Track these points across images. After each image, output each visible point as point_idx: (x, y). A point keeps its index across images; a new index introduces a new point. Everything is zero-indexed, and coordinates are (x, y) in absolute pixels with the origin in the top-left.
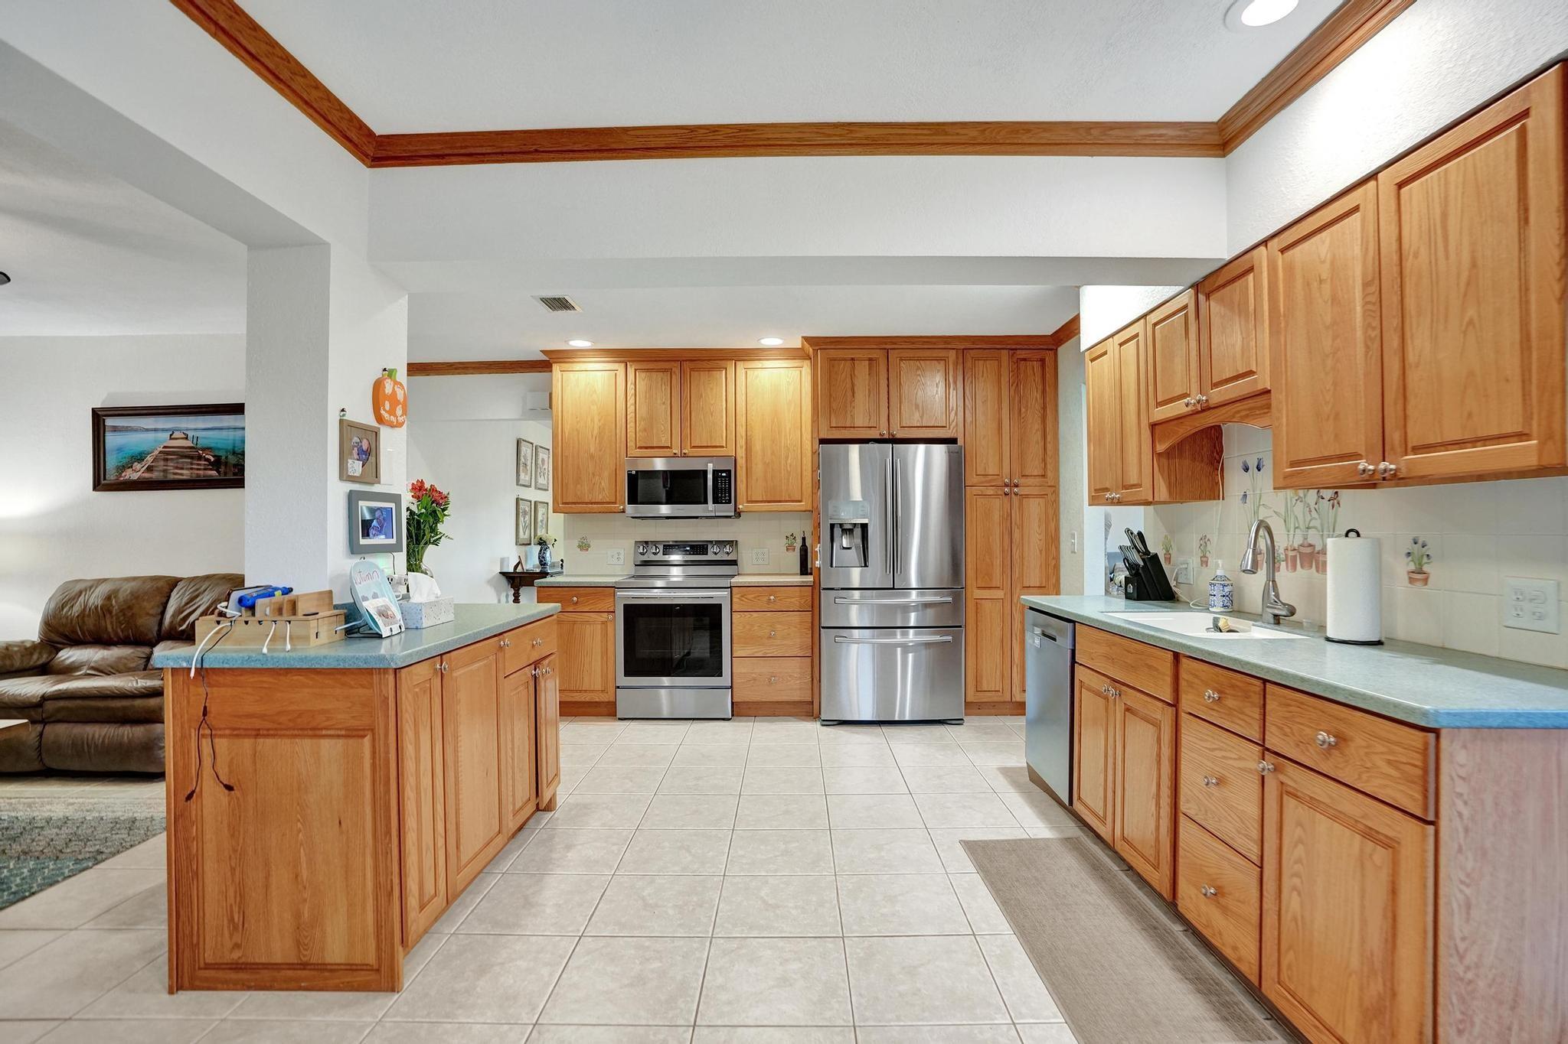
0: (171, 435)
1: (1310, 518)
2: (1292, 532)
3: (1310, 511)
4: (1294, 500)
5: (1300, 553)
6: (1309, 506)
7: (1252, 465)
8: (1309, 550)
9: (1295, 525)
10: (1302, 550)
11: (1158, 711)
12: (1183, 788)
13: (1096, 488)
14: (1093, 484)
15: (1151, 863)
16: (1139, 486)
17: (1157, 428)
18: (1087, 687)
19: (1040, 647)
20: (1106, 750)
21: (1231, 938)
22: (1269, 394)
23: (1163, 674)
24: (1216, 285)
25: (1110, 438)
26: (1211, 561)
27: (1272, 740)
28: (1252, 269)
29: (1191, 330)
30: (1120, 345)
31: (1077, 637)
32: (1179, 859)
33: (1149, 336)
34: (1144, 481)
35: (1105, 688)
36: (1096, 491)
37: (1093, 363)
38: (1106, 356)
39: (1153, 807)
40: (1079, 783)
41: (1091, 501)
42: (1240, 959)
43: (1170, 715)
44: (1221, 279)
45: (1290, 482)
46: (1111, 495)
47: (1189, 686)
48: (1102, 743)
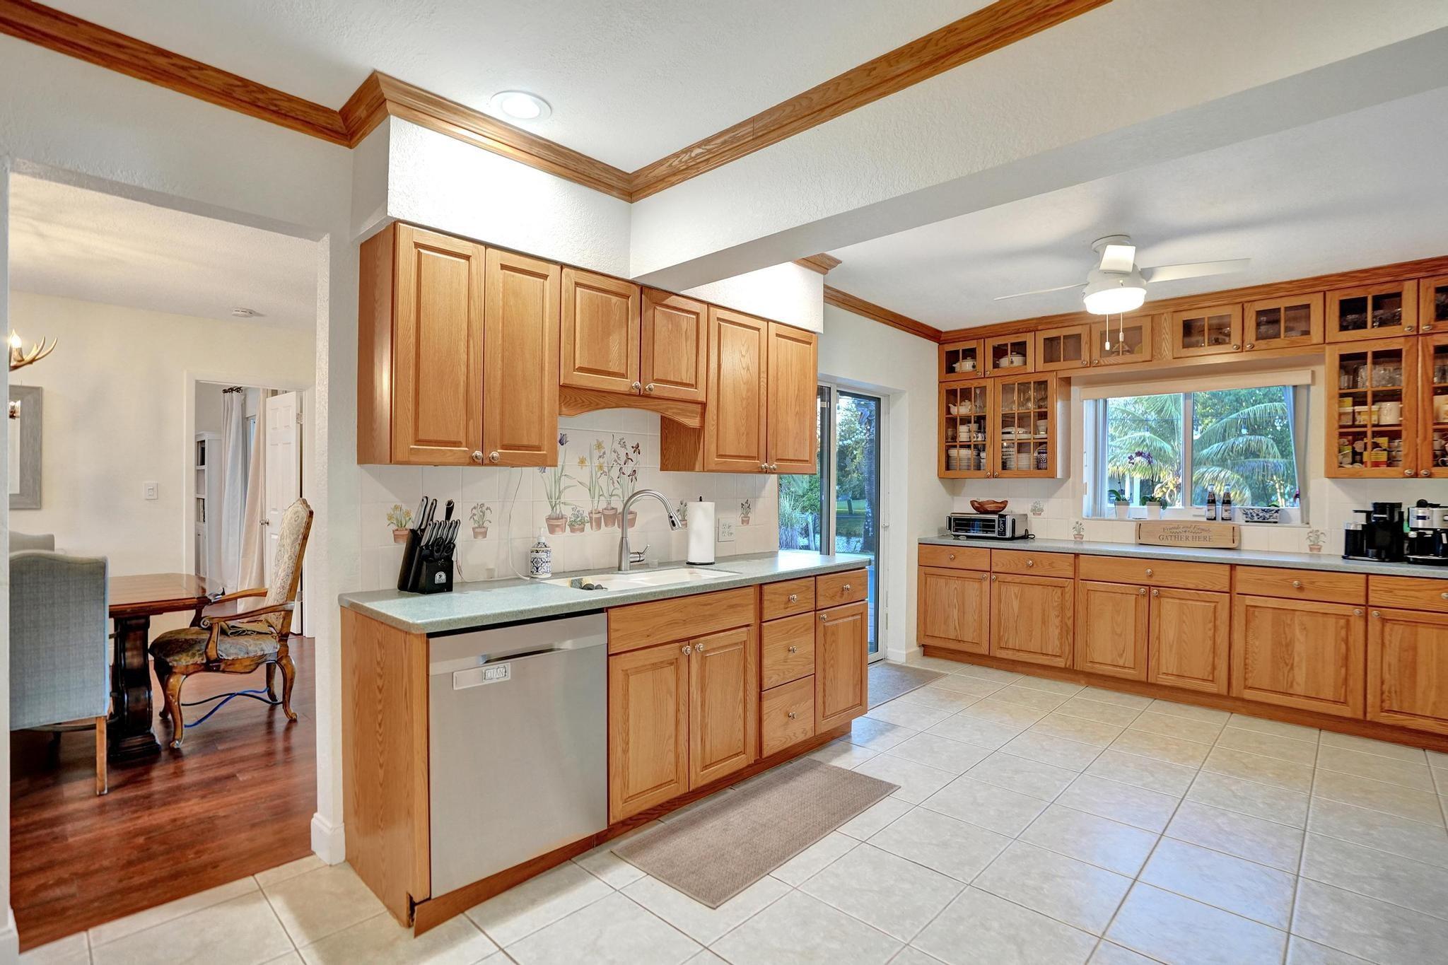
1: (613, 488)
2: (596, 498)
3: (613, 483)
4: (599, 474)
5: (604, 515)
6: (612, 479)
8: (612, 512)
9: (599, 493)
10: (606, 512)
11: (742, 635)
12: (766, 673)
13: (421, 436)
14: (411, 430)
15: (737, 755)
16: (539, 448)
17: (567, 390)
18: (638, 670)
19: (509, 678)
20: (677, 710)
21: (799, 731)
22: (704, 405)
23: (747, 605)
24: (664, 303)
25: (472, 374)
26: (492, 531)
27: (821, 604)
28: (697, 314)
29: (633, 320)
30: (503, 267)
31: (613, 625)
32: (765, 724)
33: (567, 291)
34: (546, 444)
35: (677, 651)
36: (419, 442)
37: (422, 251)
38: (463, 261)
39: (741, 710)
40: (626, 785)
41: (399, 455)
42: (806, 734)
43: (754, 629)
44: (672, 301)
45: (719, 468)
46: (478, 453)
47: (771, 601)
48: (671, 707)
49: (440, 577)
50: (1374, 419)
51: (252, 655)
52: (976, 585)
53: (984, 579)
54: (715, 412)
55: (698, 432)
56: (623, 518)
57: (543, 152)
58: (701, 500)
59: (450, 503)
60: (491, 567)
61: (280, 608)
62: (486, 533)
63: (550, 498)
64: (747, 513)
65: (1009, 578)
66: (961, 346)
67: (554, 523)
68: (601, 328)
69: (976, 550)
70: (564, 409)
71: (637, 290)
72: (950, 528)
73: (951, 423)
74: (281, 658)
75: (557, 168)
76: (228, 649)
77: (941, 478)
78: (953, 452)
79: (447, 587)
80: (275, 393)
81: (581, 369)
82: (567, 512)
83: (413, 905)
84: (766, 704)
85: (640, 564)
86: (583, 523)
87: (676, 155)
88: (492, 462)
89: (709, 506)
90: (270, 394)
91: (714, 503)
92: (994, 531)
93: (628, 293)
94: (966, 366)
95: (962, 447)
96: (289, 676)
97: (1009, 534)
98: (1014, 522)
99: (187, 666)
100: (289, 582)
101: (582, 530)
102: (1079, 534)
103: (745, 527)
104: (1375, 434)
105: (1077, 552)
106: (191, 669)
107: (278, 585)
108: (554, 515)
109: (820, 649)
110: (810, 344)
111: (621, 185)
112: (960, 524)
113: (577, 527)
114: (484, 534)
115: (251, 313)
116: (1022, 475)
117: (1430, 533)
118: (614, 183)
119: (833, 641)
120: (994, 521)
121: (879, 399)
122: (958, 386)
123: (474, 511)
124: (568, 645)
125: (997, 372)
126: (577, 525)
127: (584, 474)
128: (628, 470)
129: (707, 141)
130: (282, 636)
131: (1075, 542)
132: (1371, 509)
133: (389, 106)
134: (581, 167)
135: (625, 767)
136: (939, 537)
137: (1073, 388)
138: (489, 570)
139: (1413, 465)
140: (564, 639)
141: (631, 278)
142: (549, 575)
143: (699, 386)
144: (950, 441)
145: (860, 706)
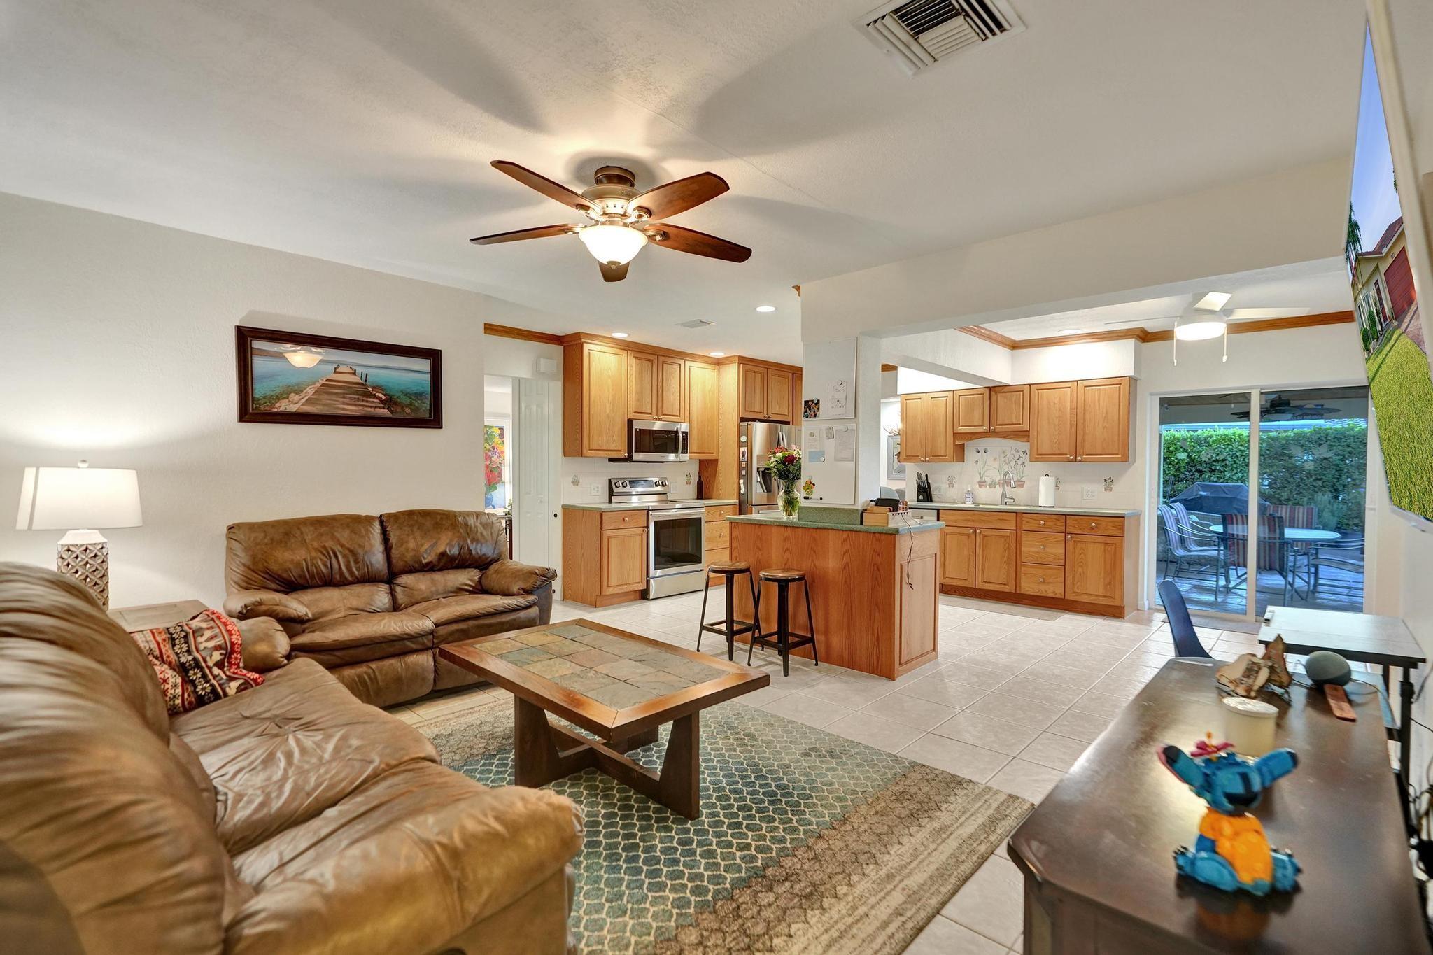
0: (336, 368)
4: (1004, 464)
6: (1011, 466)
7: (982, 450)
9: (1004, 472)
11: (1007, 533)
12: (1024, 554)
14: (905, 453)
16: (945, 456)
17: (956, 434)
18: (953, 534)
20: (969, 554)
21: (1052, 591)
22: (1028, 432)
23: (1009, 521)
24: (1003, 391)
25: (922, 435)
26: (956, 486)
27: (1070, 530)
28: (1022, 392)
29: (986, 403)
30: (932, 398)
31: (941, 515)
32: (1020, 578)
33: (956, 399)
34: (948, 454)
36: (908, 456)
37: (907, 401)
38: (919, 400)
39: (1005, 565)
40: (945, 572)
41: (902, 460)
42: (1055, 595)
43: (1016, 533)
44: (1005, 390)
46: (923, 459)
47: (1027, 522)
48: (966, 552)
49: (921, 497)
54: (1036, 434)
58: (1046, 476)
59: (926, 474)
60: (956, 499)
63: (980, 474)
64: (1110, 485)
67: (981, 484)
68: (972, 408)
71: (988, 390)
81: (963, 426)
82: (988, 480)
84: (1021, 569)
85: (1010, 502)
86: (995, 484)
88: (929, 461)
89: (1049, 479)
93: (983, 393)
101: (995, 487)
103: (1108, 493)
108: (981, 481)
109: (1070, 553)
110: (1120, 384)
114: (953, 486)
123: (949, 478)
126: (993, 485)
135: (944, 566)
138: (943, 499)
141: (984, 386)
143: (1024, 423)
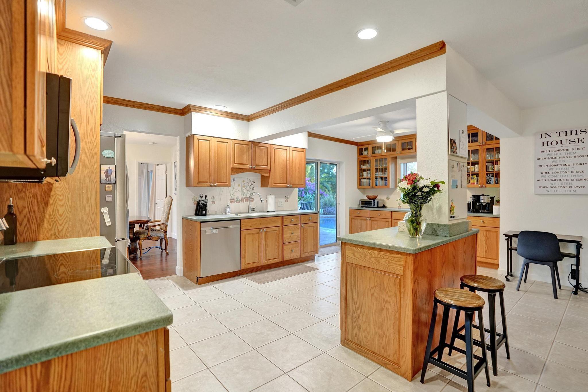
1: (247, 192)
2: (243, 195)
4: (243, 189)
6: (247, 189)
9: (244, 193)
10: (246, 198)
11: (277, 228)
12: (284, 239)
13: (199, 181)
14: (197, 179)
15: (276, 258)
16: (226, 183)
17: (233, 169)
18: (248, 234)
19: (217, 233)
20: (259, 245)
21: (296, 255)
22: (270, 170)
23: (278, 221)
24: (258, 145)
25: (210, 167)
26: (216, 202)
27: (302, 222)
28: (268, 147)
29: (249, 151)
30: (217, 141)
31: (242, 223)
32: (284, 252)
33: (233, 145)
34: (228, 182)
35: (259, 231)
36: (199, 182)
37: (199, 140)
38: (208, 141)
39: (277, 247)
40: (245, 261)
41: (195, 185)
42: (297, 256)
43: (281, 228)
44: (260, 145)
45: (274, 186)
46: (212, 184)
48: (257, 244)
49: (204, 212)
50: (473, 170)
51: (158, 236)
52: (365, 222)
53: (367, 219)
54: (273, 172)
55: (269, 177)
56: (249, 199)
57: (226, 114)
58: (271, 195)
59: (206, 195)
60: (216, 211)
61: (165, 224)
62: (215, 203)
63: (231, 194)
64: (287, 199)
65: (374, 219)
66: (363, 147)
67: (232, 201)
68: (241, 153)
69: (366, 211)
70: (232, 173)
71: (251, 143)
72: (360, 204)
73: (361, 171)
74: (165, 238)
75: (229, 117)
76: (152, 234)
77: (358, 188)
78: (362, 180)
79: (205, 215)
80: (158, 165)
81: (236, 164)
82: (235, 198)
83: (197, 278)
84: (284, 247)
85: (253, 211)
86: (239, 201)
87: (257, 113)
88: (215, 186)
89: (273, 196)
90: (157, 165)
91: (274, 196)
92: (372, 205)
93: (248, 144)
94: (365, 153)
95: (364, 178)
96: (167, 243)
97: (376, 206)
98: (378, 202)
99: (143, 238)
100: (167, 218)
101: (239, 203)
102: (399, 206)
103: (287, 203)
104: (472, 175)
105: (392, 211)
106: (144, 239)
107: (164, 218)
108: (232, 199)
109: (302, 234)
110: (303, 152)
111: (246, 118)
112: (363, 203)
113: (238, 202)
114: (214, 203)
115: (154, 143)
116: (381, 187)
117: (484, 204)
118: (244, 118)
119: (306, 233)
120: (372, 202)
121: (337, 164)
122: (363, 159)
123: (212, 198)
124: (231, 227)
125: (374, 155)
126: (238, 201)
127: (240, 188)
128: (251, 187)
129: (263, 111)
130: (165, 232)
131: (399, 208)
132: (472, 197)
133: (192, 110)
134: (235, 116)
135: (245, 257)
136: (358, 207)
137: (398, 160)
138: (215, 212)
139: (481, 184)
140: (230, 225)
141: (249, 140)
142: (230, 213)
143: (268, 165)
144: (361, 177)
145: (316, 251)
